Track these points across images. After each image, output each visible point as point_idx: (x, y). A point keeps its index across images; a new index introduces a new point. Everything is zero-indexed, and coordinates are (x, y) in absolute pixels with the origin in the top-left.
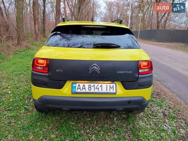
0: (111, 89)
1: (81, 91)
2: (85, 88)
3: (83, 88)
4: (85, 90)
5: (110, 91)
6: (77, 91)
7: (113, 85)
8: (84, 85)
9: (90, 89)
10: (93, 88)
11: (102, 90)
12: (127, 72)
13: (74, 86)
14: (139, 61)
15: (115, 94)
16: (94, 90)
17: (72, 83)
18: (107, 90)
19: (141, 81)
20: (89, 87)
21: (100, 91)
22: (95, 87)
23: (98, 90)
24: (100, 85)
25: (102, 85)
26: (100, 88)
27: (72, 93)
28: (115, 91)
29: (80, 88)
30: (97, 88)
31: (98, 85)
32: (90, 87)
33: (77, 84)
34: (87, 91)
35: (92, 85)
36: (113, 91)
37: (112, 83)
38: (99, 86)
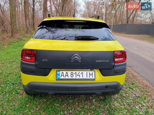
0: (90, 76)
1: (65, 78)
2: (68, 75)
3: (66, 75)
4: (68, 77)
5: (90, 77)
6: (60, 78)
7: (93, 72)
8: (67, 73)
9: (72, 76)
10: (74, 75)
11: (83, 77)
12: (104, 61)
13: (58, 73)
14: (114, 51)
15: (94, 80)
16: (76, 77)
17: (57, 71)
18: (87, 77)
19: (116, 68)
20: (71, 75)
21: (81, 77)
22: (77, 74)
23: (79, 76)
24: (81, 72)
25: (83, 72)
26: (81, 75)
27: (57, 80)
28: (94, 78)
29: (63, 76)
30: (79, 75)
31: (79, 72)
32: (73, 75)
33: (61, 72)
34: (70, 77)
35: (74, 72)
36: (93, 77)
37: (92, 71)
38: (80, 74)
